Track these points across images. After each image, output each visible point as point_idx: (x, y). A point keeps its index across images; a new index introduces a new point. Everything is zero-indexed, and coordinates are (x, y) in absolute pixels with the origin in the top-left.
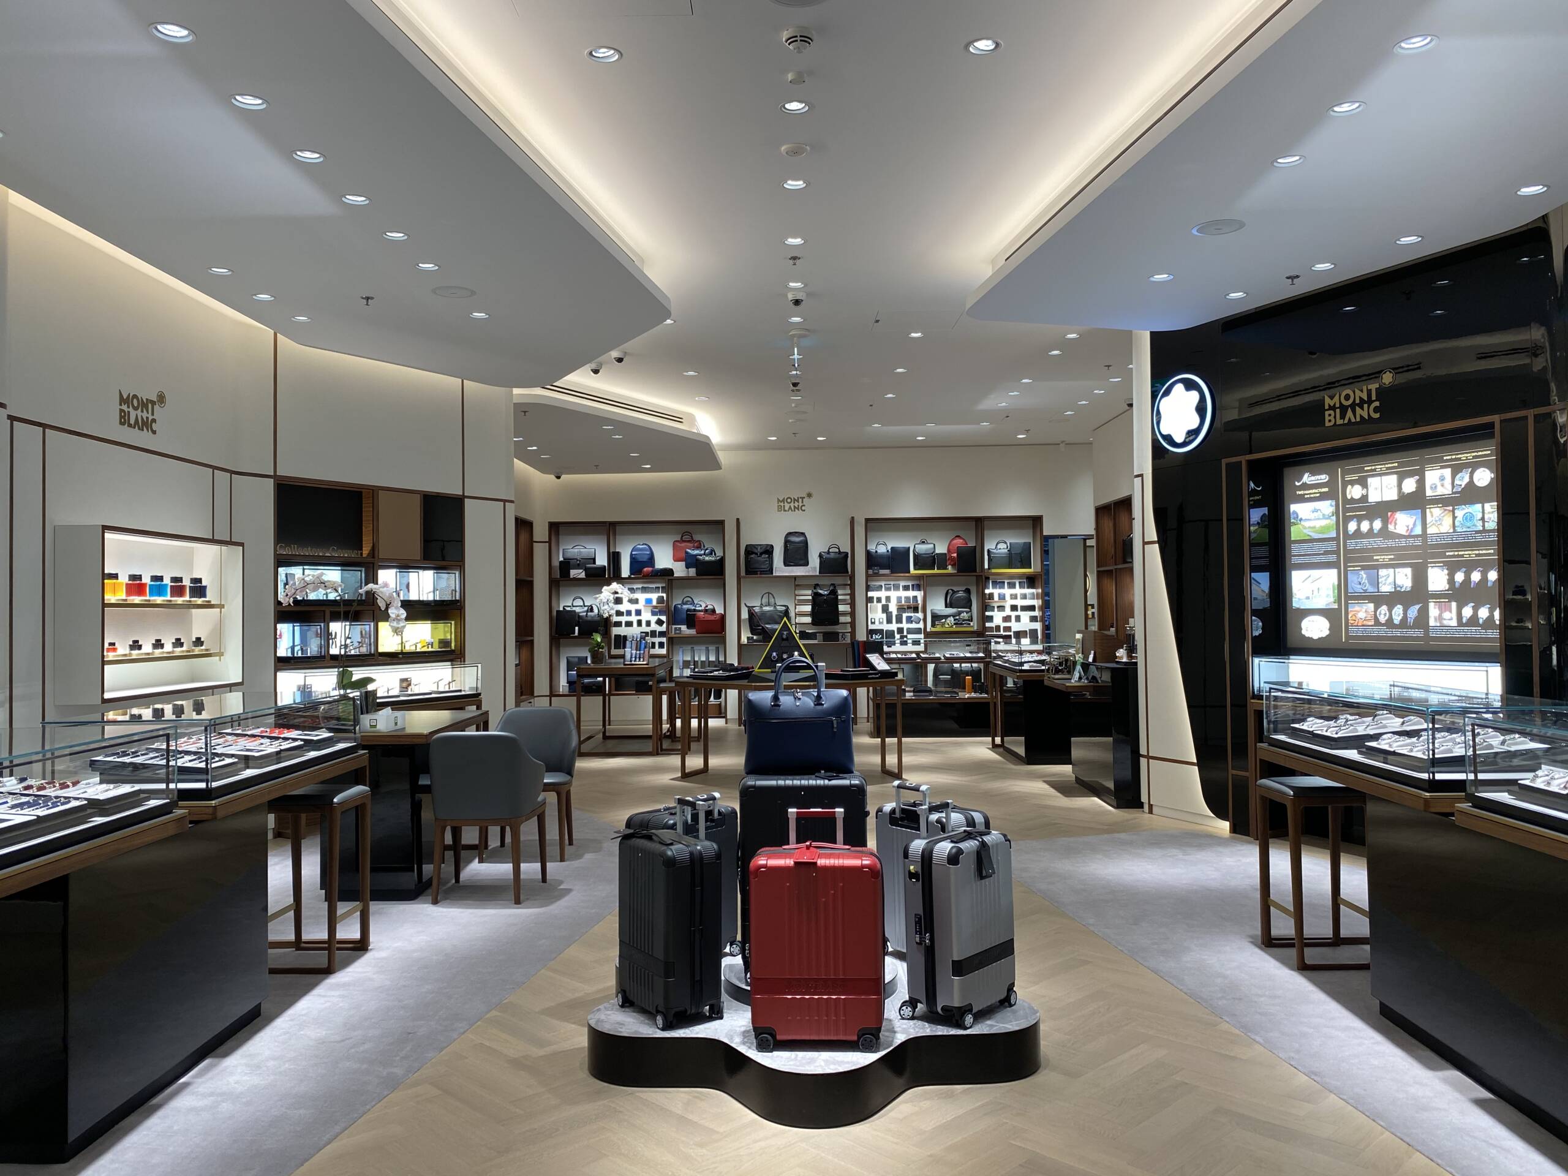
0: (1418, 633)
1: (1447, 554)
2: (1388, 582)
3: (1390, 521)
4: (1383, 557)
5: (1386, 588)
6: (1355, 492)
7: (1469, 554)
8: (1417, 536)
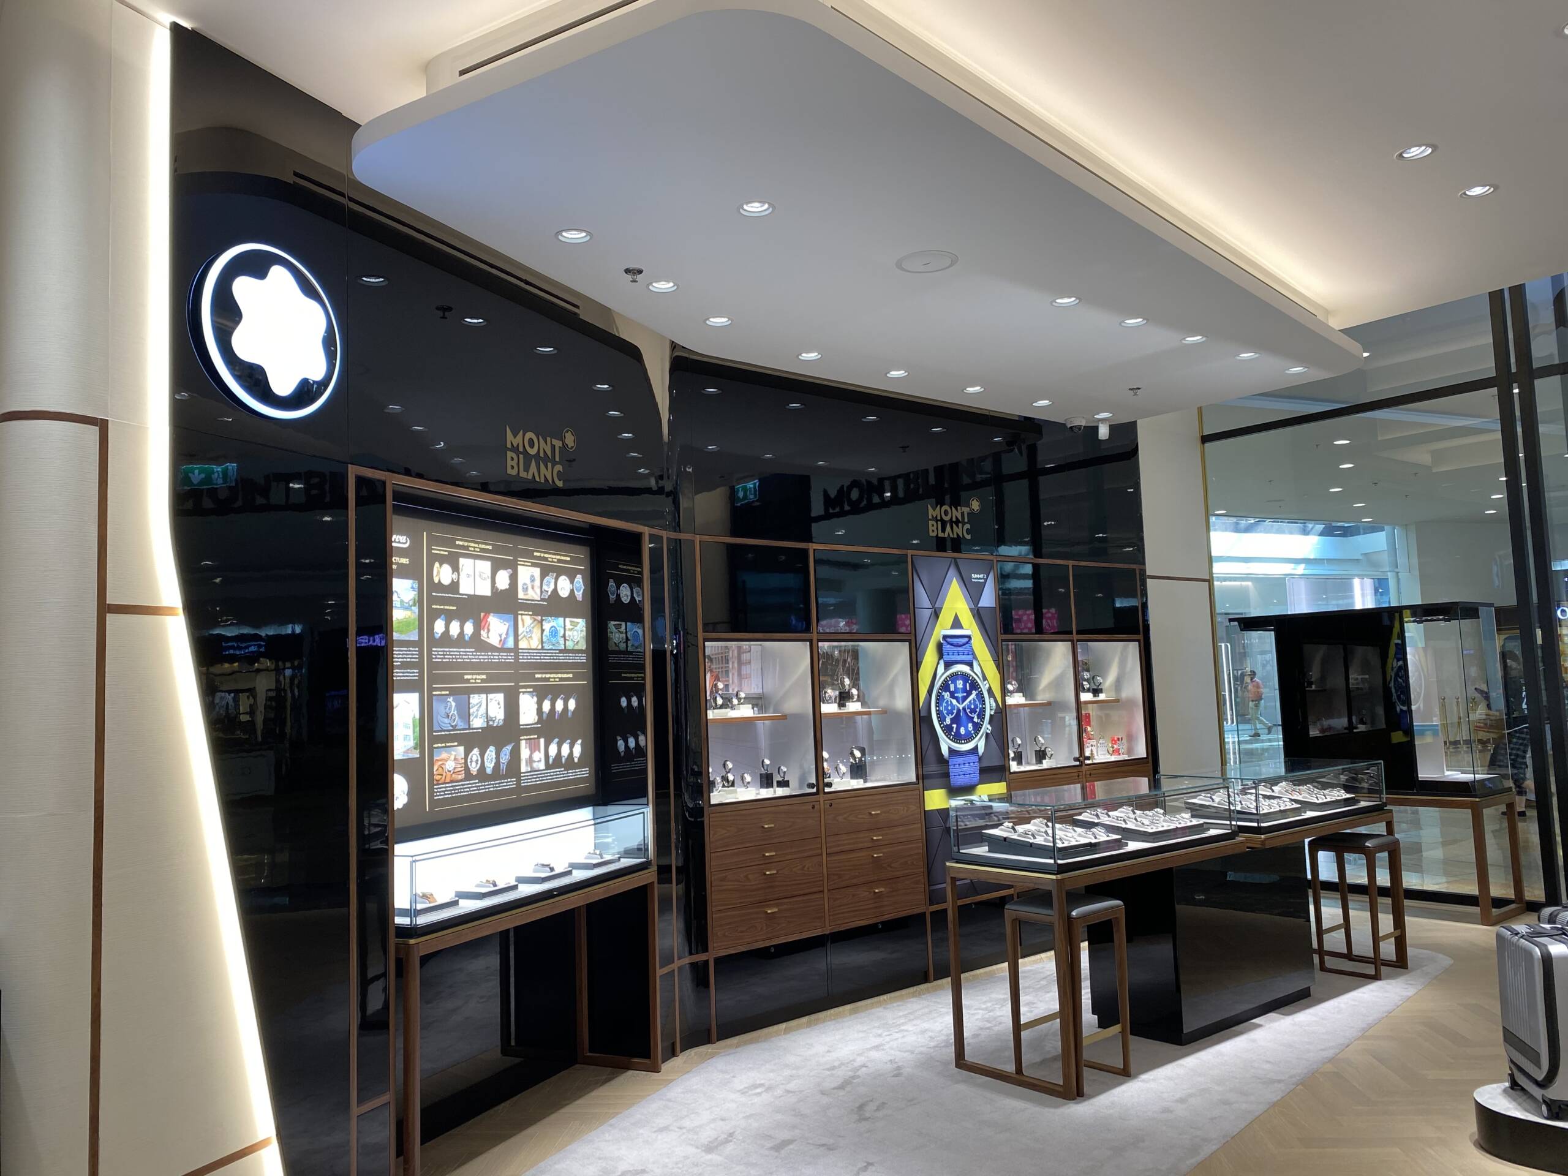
0: (509, 784)
1: (537, 676)
2: (480, 713)
3: (483, 624)
4: (474, 677)
5: (478, 723)
6: (444, 574)
7: (554, 677)
8: (509, 650)
